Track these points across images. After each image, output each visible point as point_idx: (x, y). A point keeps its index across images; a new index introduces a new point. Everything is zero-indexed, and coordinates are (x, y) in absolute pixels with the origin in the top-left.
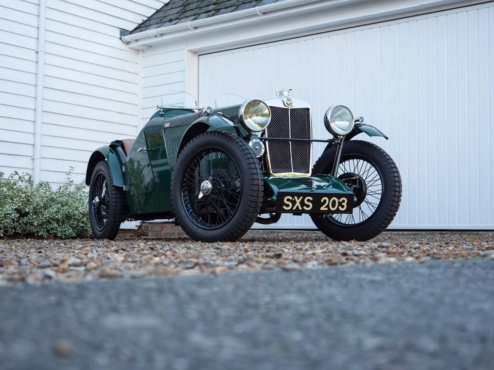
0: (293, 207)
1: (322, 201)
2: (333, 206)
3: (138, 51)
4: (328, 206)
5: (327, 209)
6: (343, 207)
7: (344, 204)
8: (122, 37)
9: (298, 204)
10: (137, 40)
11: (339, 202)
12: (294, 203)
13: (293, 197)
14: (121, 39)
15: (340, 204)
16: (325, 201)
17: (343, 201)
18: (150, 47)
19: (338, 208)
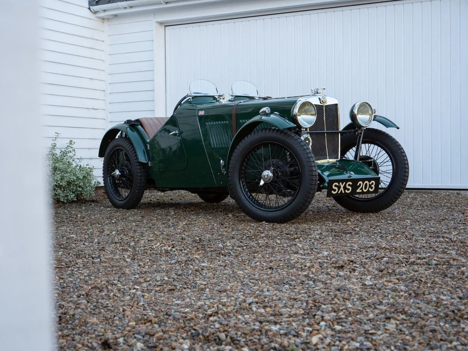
0: (338, 191)
1: (358, 185)
2: (365, 188)
3: (103, 19)
4: (362, 189)
5: (361, 191)
6: (372, 188)
7: (373, 186)
8: (91, 7)
9: (342, 189)
10: (105, 11)
11: (369, 184)
12: (339, 187)
13: (339, 184)
14: (89, 9)
15: (370, 186)
16: (360, 184)
17: (372, 184)
18: (116, 16)
19: (368, 189)
